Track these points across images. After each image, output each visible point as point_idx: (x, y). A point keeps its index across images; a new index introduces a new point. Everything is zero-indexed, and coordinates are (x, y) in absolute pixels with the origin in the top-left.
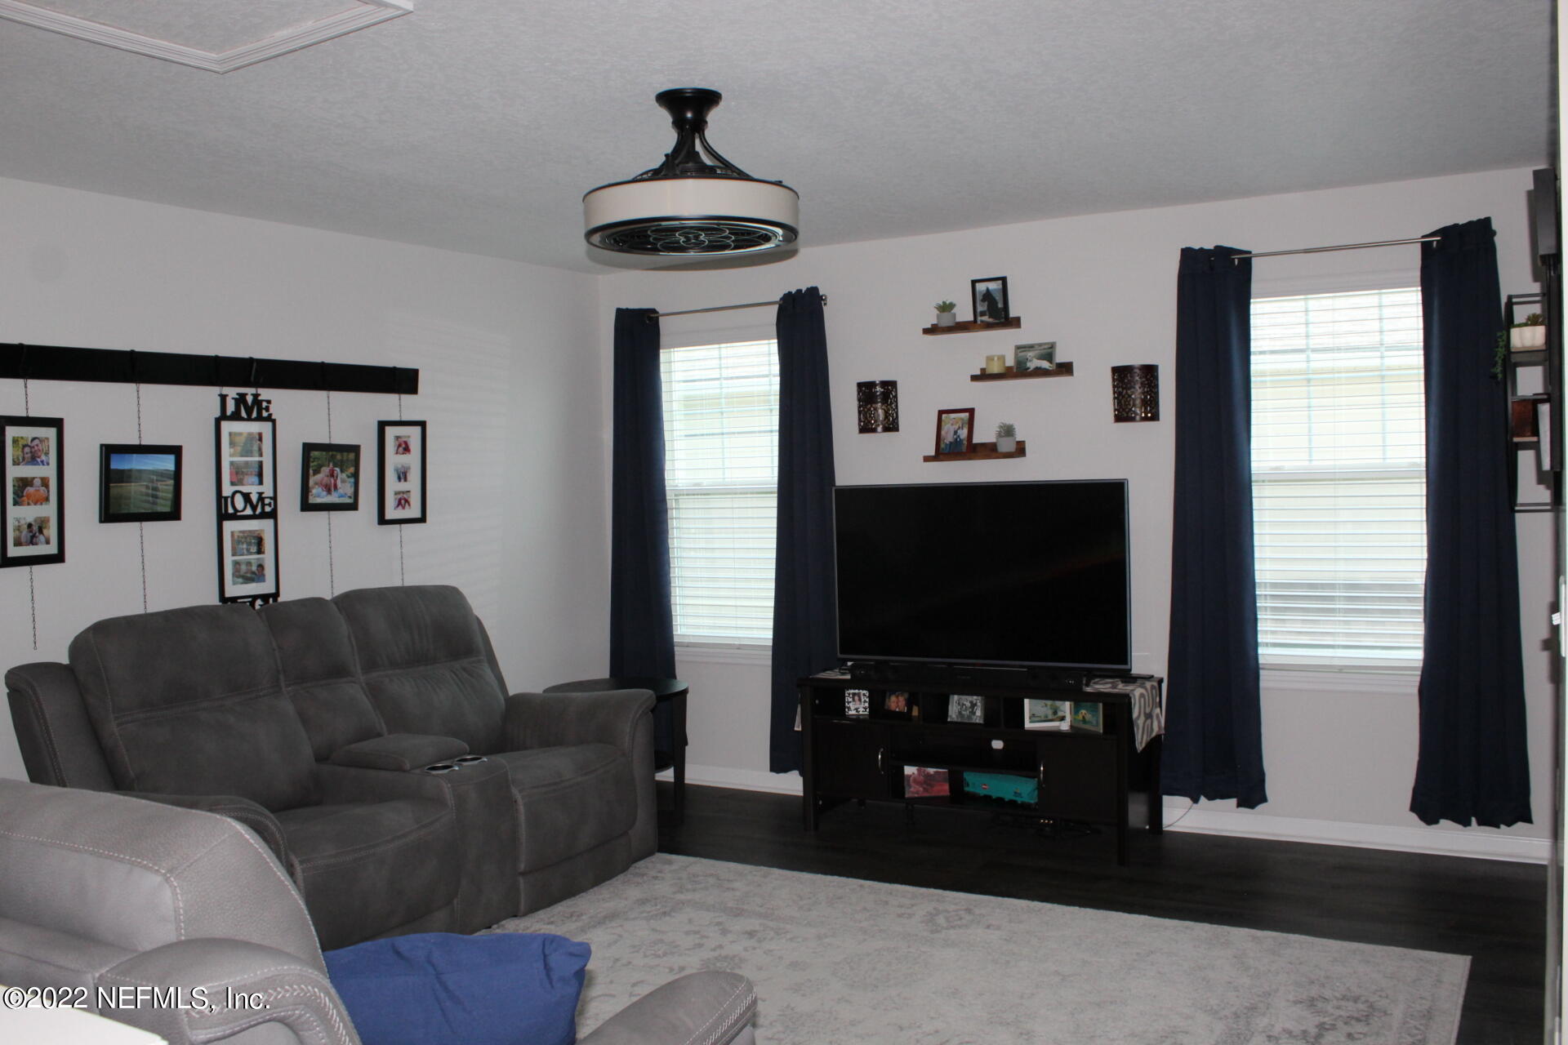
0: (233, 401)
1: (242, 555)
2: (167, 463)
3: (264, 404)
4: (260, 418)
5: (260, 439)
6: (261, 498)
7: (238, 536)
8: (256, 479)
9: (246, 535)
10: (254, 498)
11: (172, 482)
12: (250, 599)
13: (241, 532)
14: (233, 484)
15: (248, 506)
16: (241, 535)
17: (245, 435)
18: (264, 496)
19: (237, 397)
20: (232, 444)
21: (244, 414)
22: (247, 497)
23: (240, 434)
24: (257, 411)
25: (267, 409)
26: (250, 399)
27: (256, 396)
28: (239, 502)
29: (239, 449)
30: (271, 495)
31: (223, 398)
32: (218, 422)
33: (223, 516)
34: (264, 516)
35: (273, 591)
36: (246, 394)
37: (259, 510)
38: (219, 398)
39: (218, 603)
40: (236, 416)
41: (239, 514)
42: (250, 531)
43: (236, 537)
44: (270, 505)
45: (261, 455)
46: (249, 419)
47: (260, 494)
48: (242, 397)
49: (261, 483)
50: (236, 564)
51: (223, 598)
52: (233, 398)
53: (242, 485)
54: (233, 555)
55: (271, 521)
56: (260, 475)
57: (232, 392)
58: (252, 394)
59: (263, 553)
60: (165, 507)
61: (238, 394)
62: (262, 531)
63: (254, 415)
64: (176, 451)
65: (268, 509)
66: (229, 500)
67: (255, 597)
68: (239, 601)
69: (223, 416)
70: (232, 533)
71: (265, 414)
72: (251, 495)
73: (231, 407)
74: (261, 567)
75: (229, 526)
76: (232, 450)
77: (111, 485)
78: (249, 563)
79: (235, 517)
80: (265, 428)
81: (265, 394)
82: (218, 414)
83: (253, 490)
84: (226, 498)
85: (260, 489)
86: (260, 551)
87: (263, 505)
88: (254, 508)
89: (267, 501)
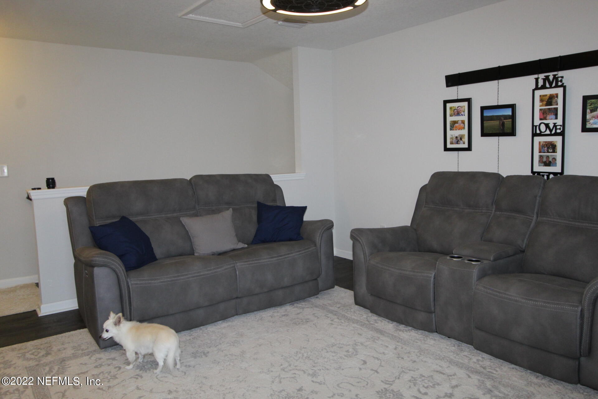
0: (542, 80)
1: (545, 152)
2: (508, 112)
3: (560, 79)
4: (557, 86)
5: (557, 97)
6: (555, 125)
7: (543, 144)
8: (554, 117)
9: (547, 143)
10: (551, 126)
11: (511, 120)
12: (548, 174)
13: (544, 142)
14: (541, 119)
15: (548, 130)
16: (545, 143)
17: (549, 95)
18: (556, 124)
19: (545, 77)
20: (541, 101)
21: (548, 85)
22: (547, 126)
23: (546, 95)
24: (557, 83)
25: (561, 81)
26: (551, 78)
27: (554, 76)
28: (543, 128)
29: (545, 103)
30: (561, 124)
31: (537, 80)
32: (534, 91)
33: (534, 135)
34: (556, 134)
35: (560, 171)
36: (549, 76)
37: (553, 132)
38: (535, 80)
39: (532, 174)
40: (544, 87)
41: (542, 133)
42: (549, 142)
43: (541, 144)
44: (560, 129)
45: (557, 104)
46: (551, 87)
47: (555, 124)
48: (547, 78)
49: (556, 118)
50: (541, 157)
51: (533, 172)
52: (542, 79)
53: (546, 120)
54: (540, 152)
55: (561, 137)
56: (556, 115)
57: (542, 76)
58: (553, 75)
59: (556, 152)
60: (509, 131)
61: (545, 76)
62: (557, 142)
63: (554, 85)
64: (513, 107)
65: (558, 131)
66: (538, 127)
67: (550, 173)
68: (541, 174)
69: (537, 88)
70: (540, 143)
71: (560, 84)
72: (549, 125)
73: (541, 83)
74: (555, 159)
75: (537, 139)
76: (541, 104)
77: (484, 122)
78: (548, 157)
79: (540, 135)
80: (560, 91)
81: (560, 74)
82: (534, 87)
83: (551, 122)
84: (536, 126)
85: (555, 121)
86: (554, 151)
87: (556, 129)
88: (551, 131)
89: (558, 127)
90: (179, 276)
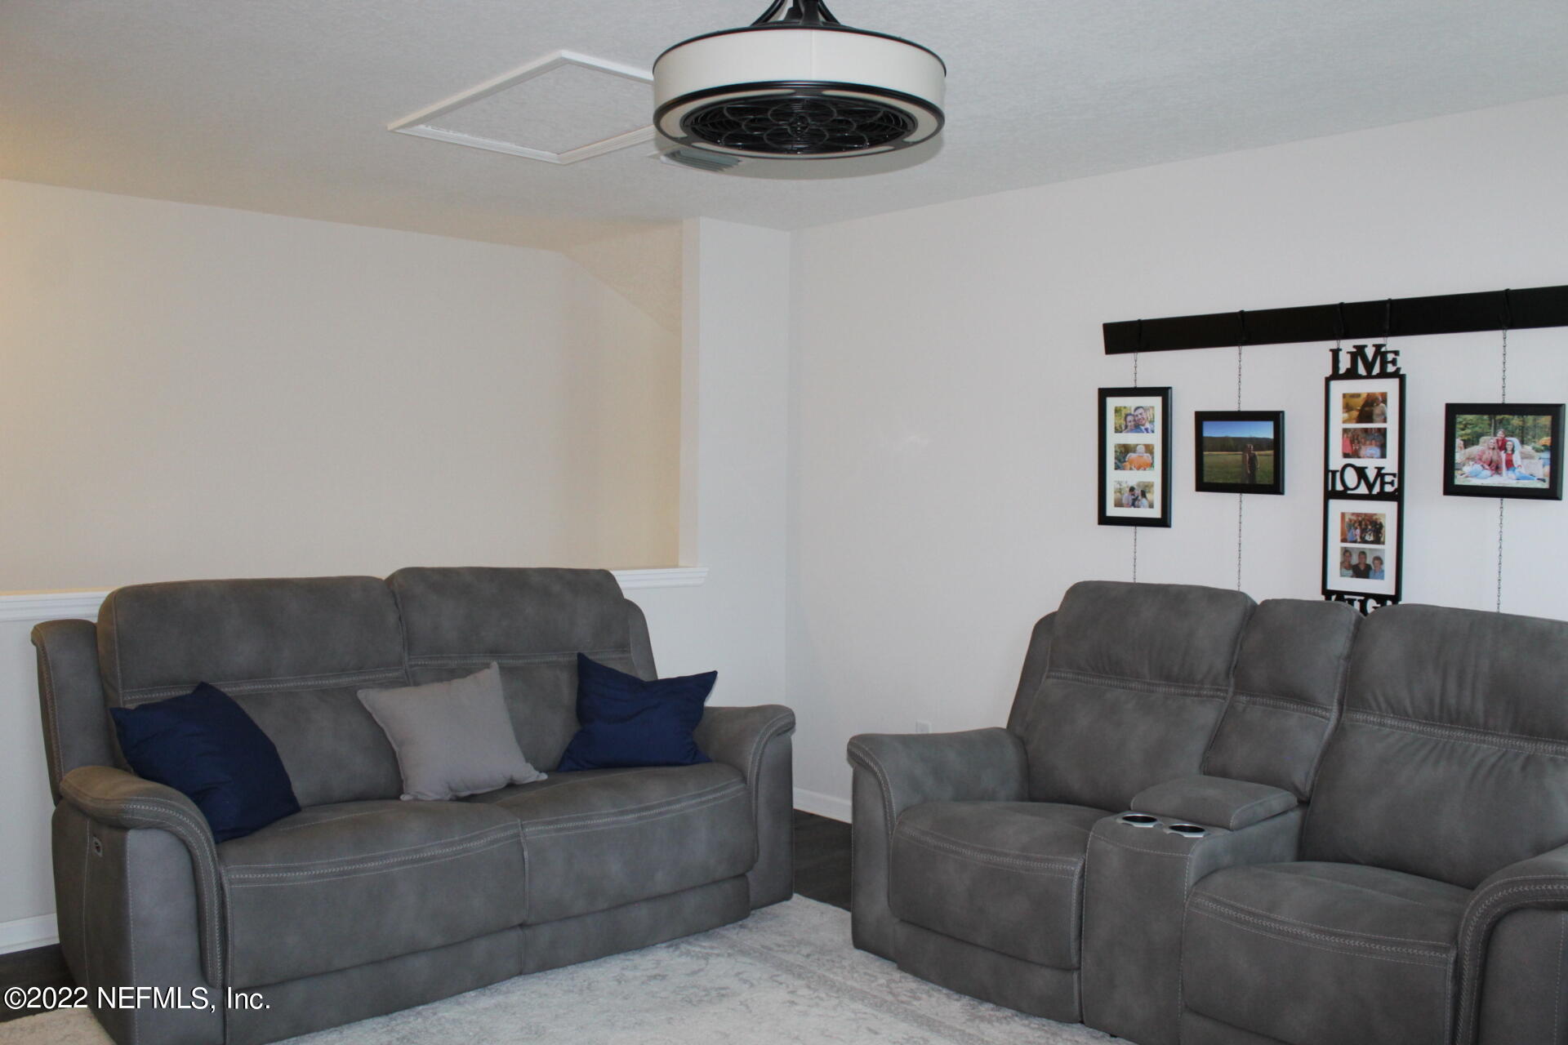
0: (1349, 356)
1: (1355, 542)
2: (1265, 431)
3: (1390, 357)
4: (1383, 374)
5: (1385, 401)
6: (1380, 474)
7: (1350, 520)
8: (1377, 451)
9: (1360, 519)
10: (1371, 474)
11: (1271, 452)
12: (1362, 598)
13: (1353, 514)
14: (1346, 456)
15: (1363, 483)
16: (1354, 518)
17: (1364, 396)
18: (1383, 471)
19: (1355, 350)
20: (1347, 408)
21: (1362, 370)
22: (1361, 472)
23: (1358, 395)
24: (1384, 366)
25: (1394, 362)
26: (1370, 352)
27: (1378, 347)
28: (1351, 478)
29: (1355, 414)
30: (1395, 470)
31: (1336, 353)
32: (1328, 380)
33: (1330, 494)
34: (1383, 496)
35: (1392, 592)
36: (1365, 346)
37: (1376, 490)
38: (1331, 353)
39: (1322, 598)
40: (1352, 374)
41: (1349, 492)
42: (1366, 514)
43: (1347, 520)
44: (1392, 483)
45: (1385, 421)
46: (1369, 376)
47: (1379, 469)
48: (1360, 350)
49: (1383, 456)
50: (1346, 552)
51: (1327, 593)
52: (1348, 353)
53: (1359, 457)
54: (1344, 540)
55: (1394, 505)
56: (1383, 447)
57: (1347, 345)
58: (1374, 345)
59: (1383, 543)
60: (1268, 480)
61: (1355, 347)
62: (1384, 515)
63: (1376, 370)
64: (1276, 418)
65: (1388, 489)
66: (1338, 475)
67: (1368, 596)
68: (1346, 597)
69: (1336, 375)
70: (1343, 515)
71: (1390, 369)
72: (1367, 470)
73: (1345, 364)
74: (1379, 560)
75: (1337, 507)
76: (1346, 415)
77: (1205, 453)
78: (1363, 553)
79: (1344, 495)
80: (1390, 386)
81: (1391, 343)
82: (1329, 372)
83: (1371, 464)
84: (1334, 472)
85: (1380, 463)
86: (1378, 540)
87: (1383, 484)
88: (1370, 486)
89: (1388, 479)
90: (362, 861)
